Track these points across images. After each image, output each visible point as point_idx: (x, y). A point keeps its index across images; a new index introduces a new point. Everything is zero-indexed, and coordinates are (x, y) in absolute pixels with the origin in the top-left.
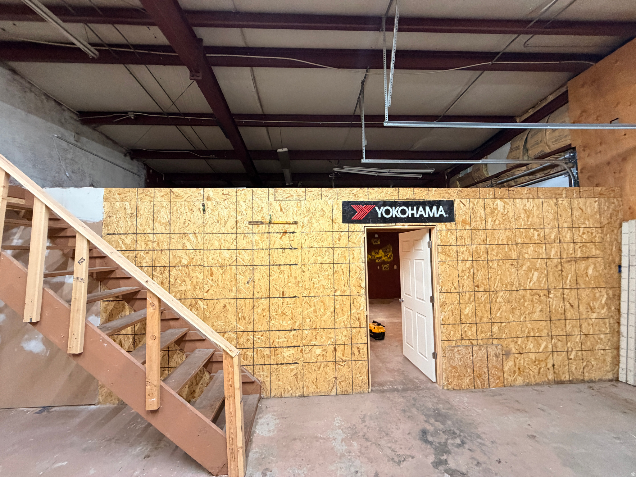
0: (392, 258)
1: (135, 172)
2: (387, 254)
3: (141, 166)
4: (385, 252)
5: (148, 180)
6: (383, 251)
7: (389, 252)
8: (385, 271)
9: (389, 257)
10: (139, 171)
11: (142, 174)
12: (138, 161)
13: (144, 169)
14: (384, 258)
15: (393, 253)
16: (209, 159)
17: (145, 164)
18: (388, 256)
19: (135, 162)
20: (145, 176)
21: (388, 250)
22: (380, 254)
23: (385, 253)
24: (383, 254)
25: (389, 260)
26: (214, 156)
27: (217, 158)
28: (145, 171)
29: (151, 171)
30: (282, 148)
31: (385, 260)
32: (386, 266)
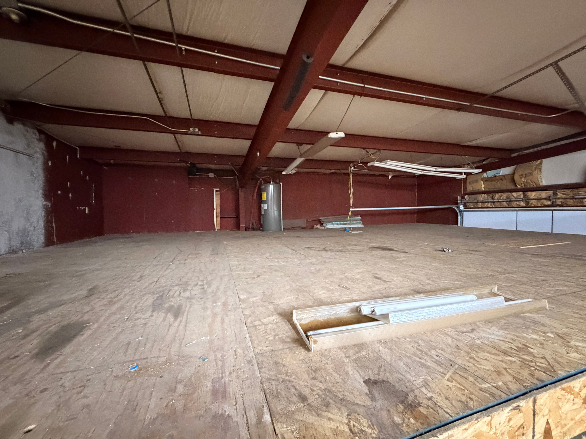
1: (20, 149)
3: (33, 136)
5: (50, 163)
10: (28, 145)
11: (36, 152)
12: (24, 124)
13: (40, 140)
16: (186, 134)
17: (40, 132)
19: (18, 127)
20: (43, 155)
26: (197, 130)
27: (200, 133)
28: (42, 145)
29: (55, 144)
30: (337, 131)
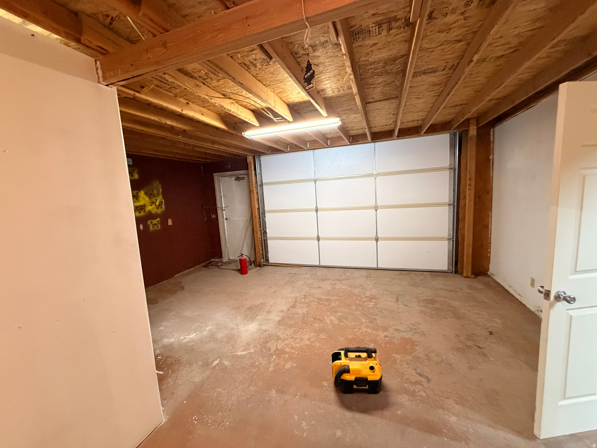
0: (163, 206)
2: (154, 200)
4: (150, 195)
6: (146, 194)
7: (158, 194)
8: (155, 232)
9: (159, 205)
14: (149, 208)
15: (164, 198)
18: (157, 203)
21: (155, 192)
22: (141, 199)
23: (150, 198)
24: (147, 199)
25: (159, 211)
31: (153, 212)
32: (155, 221)
